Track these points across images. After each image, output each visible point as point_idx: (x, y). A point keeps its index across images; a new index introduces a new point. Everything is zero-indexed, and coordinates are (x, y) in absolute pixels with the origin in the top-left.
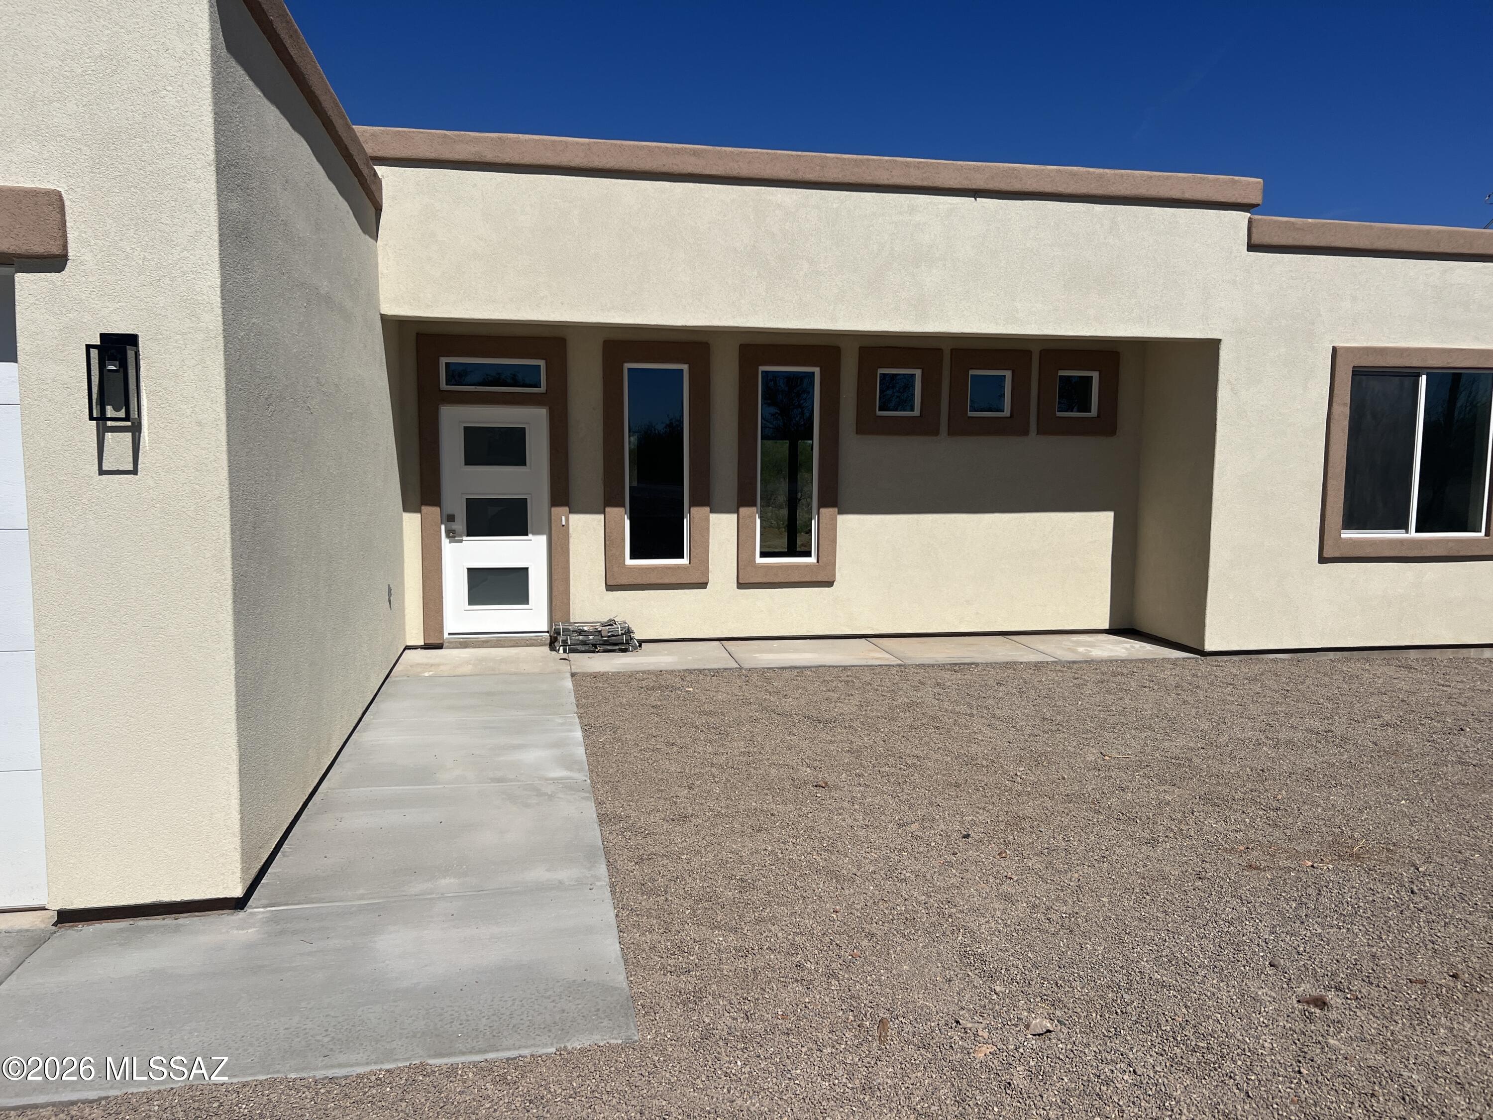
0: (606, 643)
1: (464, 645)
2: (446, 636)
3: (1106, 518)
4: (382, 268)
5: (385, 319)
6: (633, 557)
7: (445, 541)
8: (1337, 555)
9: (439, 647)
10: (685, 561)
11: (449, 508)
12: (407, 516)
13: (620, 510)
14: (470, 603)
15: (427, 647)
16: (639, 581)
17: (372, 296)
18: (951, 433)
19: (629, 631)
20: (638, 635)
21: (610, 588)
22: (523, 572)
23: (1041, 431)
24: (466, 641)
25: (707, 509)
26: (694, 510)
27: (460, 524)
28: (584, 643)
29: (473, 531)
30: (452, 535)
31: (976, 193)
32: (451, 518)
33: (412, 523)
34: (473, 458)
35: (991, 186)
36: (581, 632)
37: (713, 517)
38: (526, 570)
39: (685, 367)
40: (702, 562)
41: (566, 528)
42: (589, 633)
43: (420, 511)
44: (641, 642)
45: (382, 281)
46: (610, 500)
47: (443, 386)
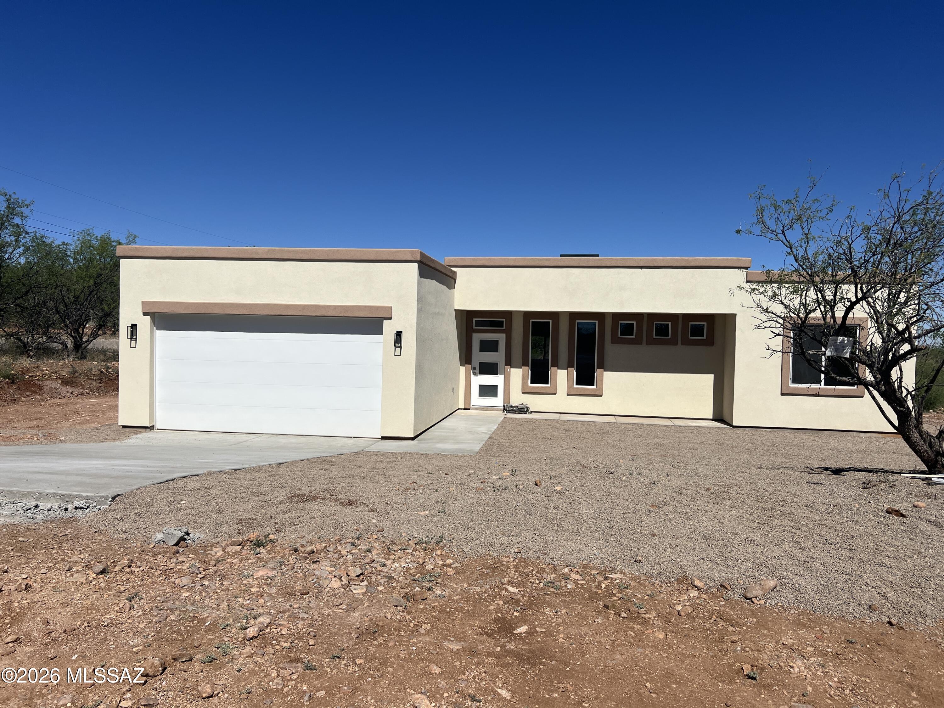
0: (519, 411)
1: (477, 409)
2: (471, 405)
3: (711, 377)
4: (455, 296)
5: (455, 310)
6: (531, 383)
7: (472, 376)
8: (788, 393)
9: (469, 409)
10: (549, 385)
11: (474, 365)
12: (461, 367)
13: (527, 367)
14: (479, 396)
15: (465, 409)
16: (533, 391)
17: (453, 305)
18: (647, 344)
19: (527, 408)
20: (532, 410)
21: (523, 393)
22: (496, 387)
23: (683, 344)
24: (477, 408)
25: (556, 368)
26: (552, 368)
27: (477, 371)
28: (512, 410)
29: (482, 372)
30: (475, 374)
31: (641, 267)
32: (475, 368)
33: (462, 369)
34: (482, 350)
35: (646, 265)
36: (511, 406)
37: (559, 371)
38: (497, 386)
39: (550, 321)
40: (555, 386)
41: (509, 372)
42: (514, 407)
43: (465, 366)
44: (531, 412)
45: (455, 300)
46: (525, 364)
47: (474, 327)
